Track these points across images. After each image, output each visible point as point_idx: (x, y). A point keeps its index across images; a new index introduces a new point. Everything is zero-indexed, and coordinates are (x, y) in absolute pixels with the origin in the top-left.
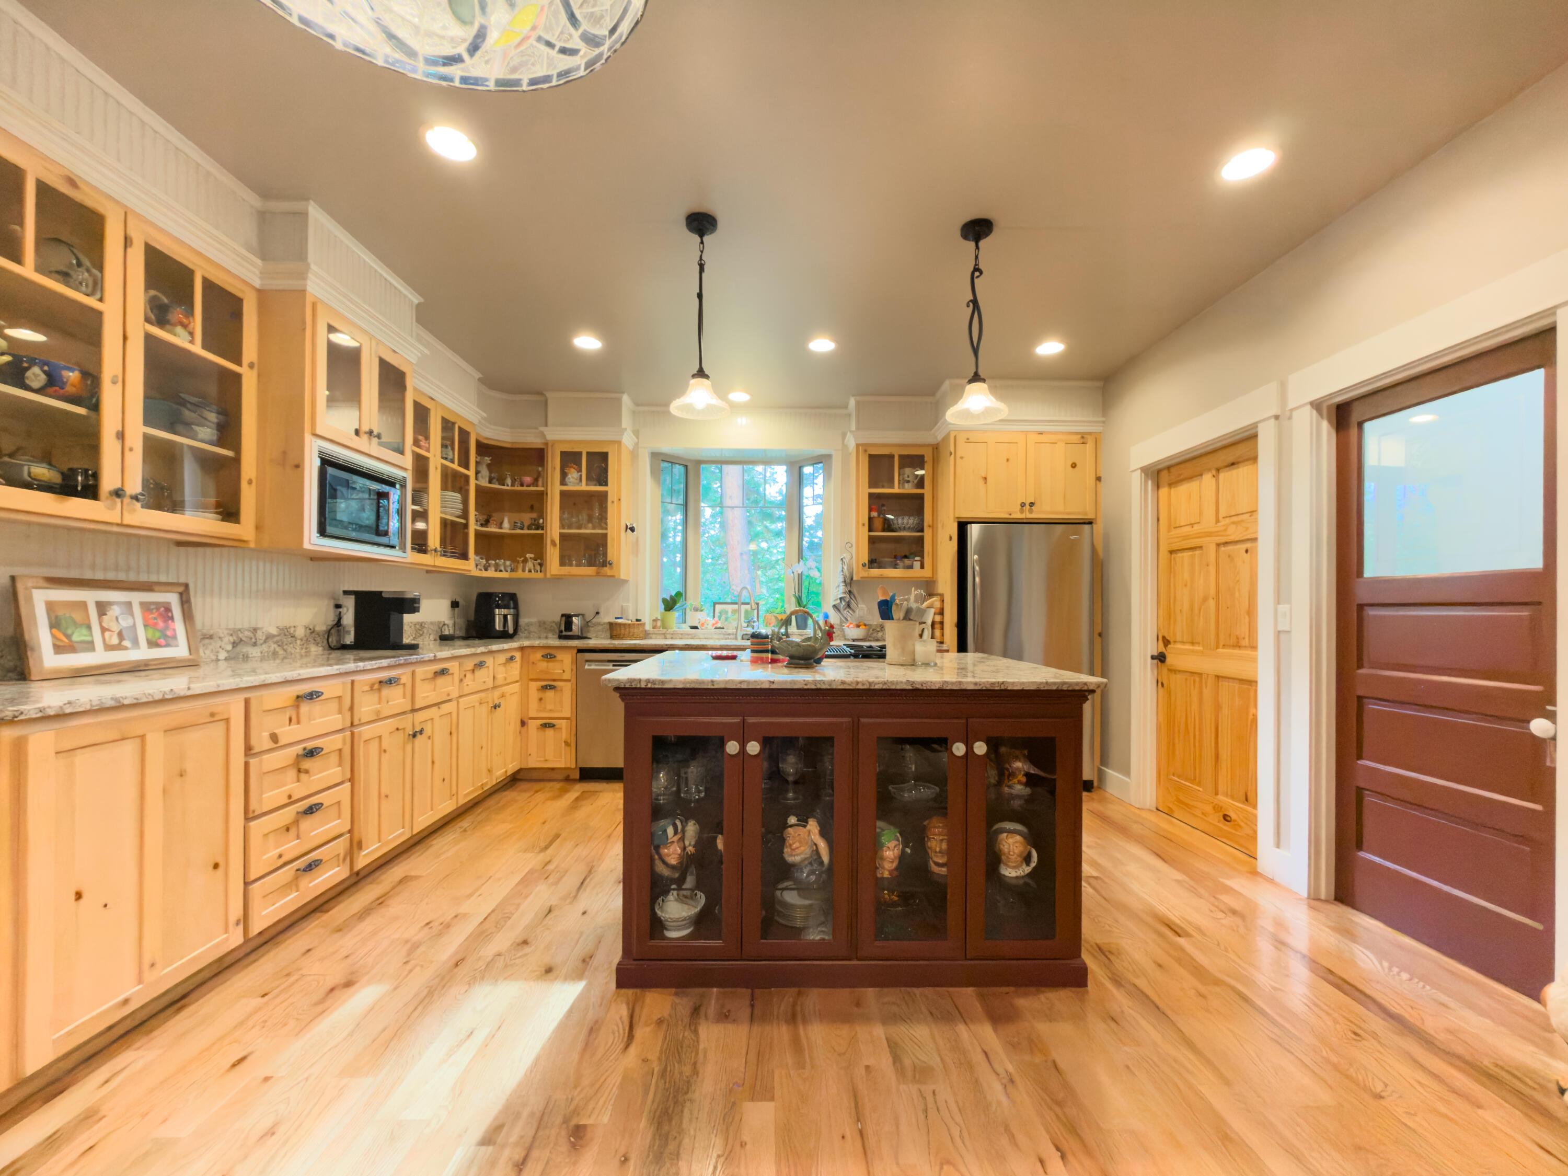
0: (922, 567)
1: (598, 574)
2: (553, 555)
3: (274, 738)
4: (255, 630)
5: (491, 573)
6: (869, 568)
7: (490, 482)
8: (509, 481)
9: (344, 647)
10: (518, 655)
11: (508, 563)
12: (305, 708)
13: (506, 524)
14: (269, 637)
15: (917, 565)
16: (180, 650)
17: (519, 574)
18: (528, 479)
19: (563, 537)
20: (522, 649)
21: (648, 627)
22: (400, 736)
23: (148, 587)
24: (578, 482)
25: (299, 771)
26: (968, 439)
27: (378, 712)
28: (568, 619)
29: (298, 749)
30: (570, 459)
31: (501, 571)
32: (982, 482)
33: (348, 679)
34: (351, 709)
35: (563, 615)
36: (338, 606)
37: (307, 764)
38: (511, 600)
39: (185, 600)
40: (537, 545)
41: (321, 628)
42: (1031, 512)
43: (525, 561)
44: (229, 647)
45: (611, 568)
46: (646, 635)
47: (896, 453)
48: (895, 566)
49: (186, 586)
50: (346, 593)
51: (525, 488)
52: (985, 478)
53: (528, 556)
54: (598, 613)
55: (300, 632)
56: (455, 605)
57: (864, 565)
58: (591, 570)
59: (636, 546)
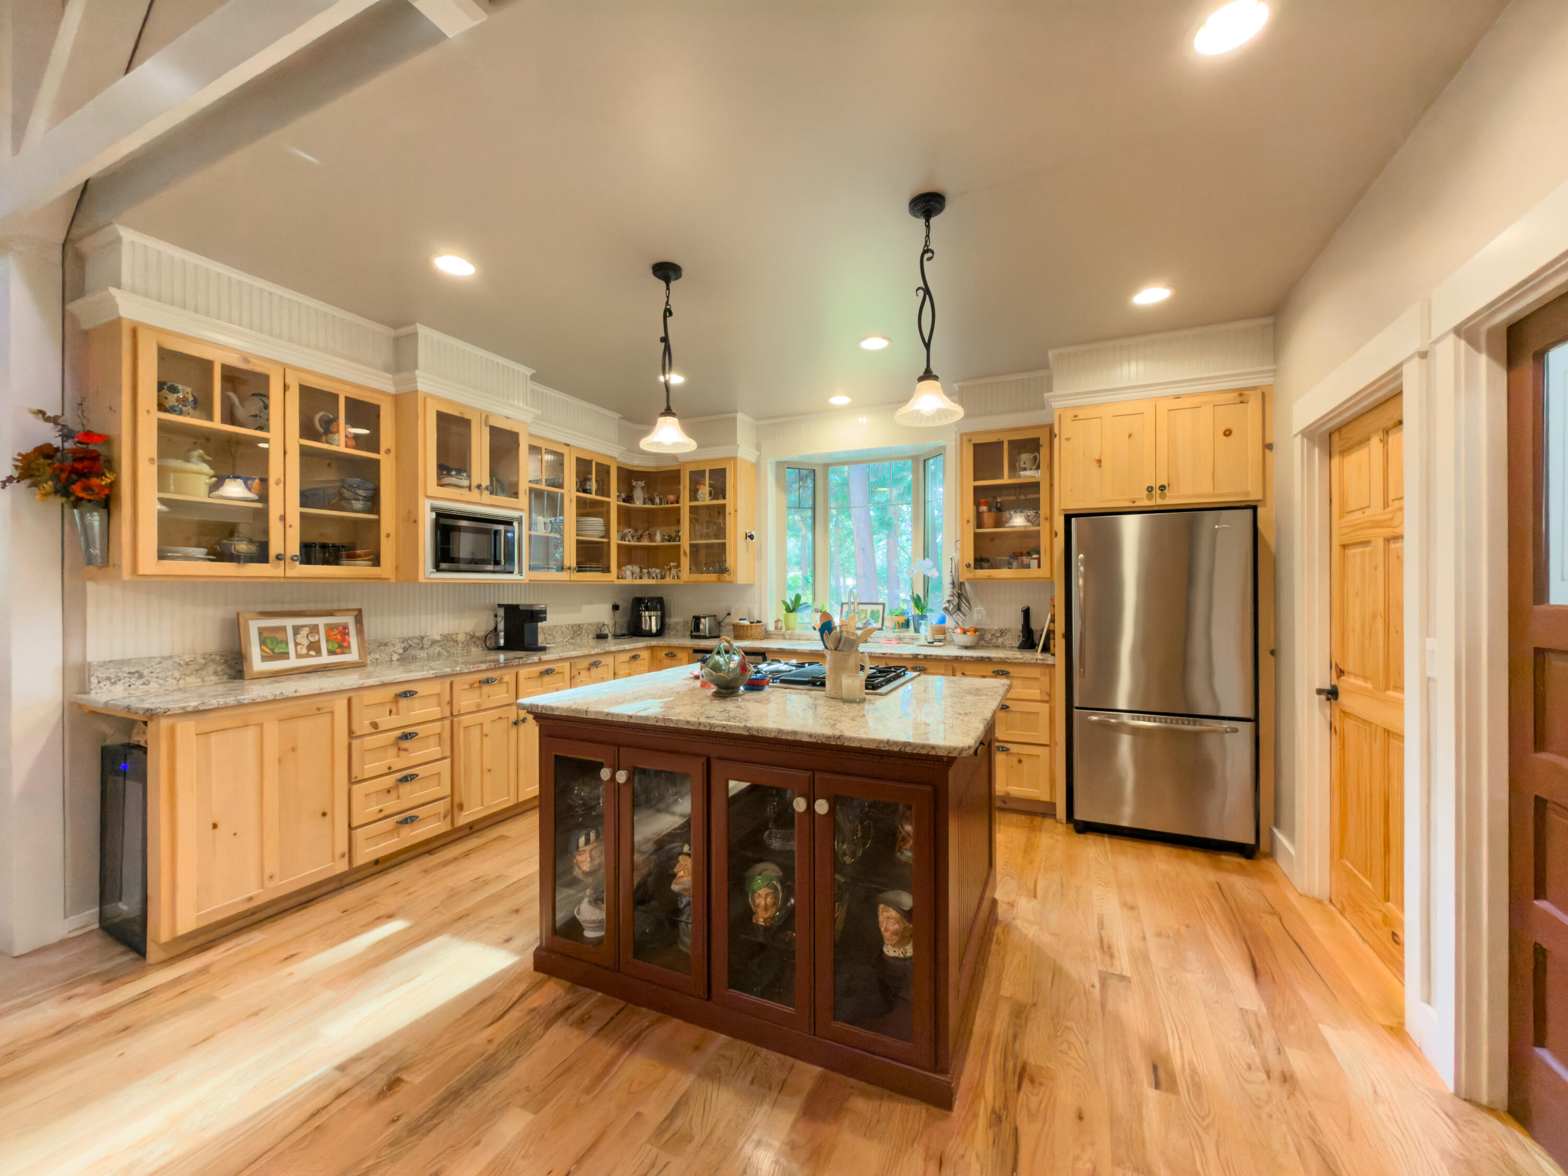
0: (1039, 567)
1: (719, 579)
2: (685, 562)
3: (375, 725)
4: (422, 638)
5: (646, 581)
6: (975, 568)
7: (644, 503)
8: (657, 500)
9: (499, 648)
11: (658, 571)
12: (403, 703)
13: (658, 537)
14: (434, 642)
15: (1034, 563)
16: (353, 656)
17: (668, 580)
18: (671, 497)
19: (691, 546)
21: (771, 628)
22: (504, 724)
23: (330, 613)
24: (705, 498)
25: (399, 749)
26: (1076, 416)
27: (479, 705)
28: (697, 619)
29: (398, 733)
30: (697, 478)
31: (653, 578)
32: (1096, 465)
33: (448, 681)
34: (451, 703)
35: (694, 617)
36: (496, 616)
37: (405, 744)
38: (658, 604)
39: (359, 620)
40: (675, 553)
41: (481, 633)
42: (1163, 496)
43: (670, 569)
44: (401, 651)
45: (729, 574)
46: (767, 635)
47: (1005, 439)
48: (1009, 565)
49: (360, 611)
50: (500, 606)
51: (669, 505)
52: (1099, 461)
53: (672, 564)
54: (729, 614)
55: (461, 638)
56: (616, 608)
57: (968, 566)
58: (713, 577)
59: (759, 554)
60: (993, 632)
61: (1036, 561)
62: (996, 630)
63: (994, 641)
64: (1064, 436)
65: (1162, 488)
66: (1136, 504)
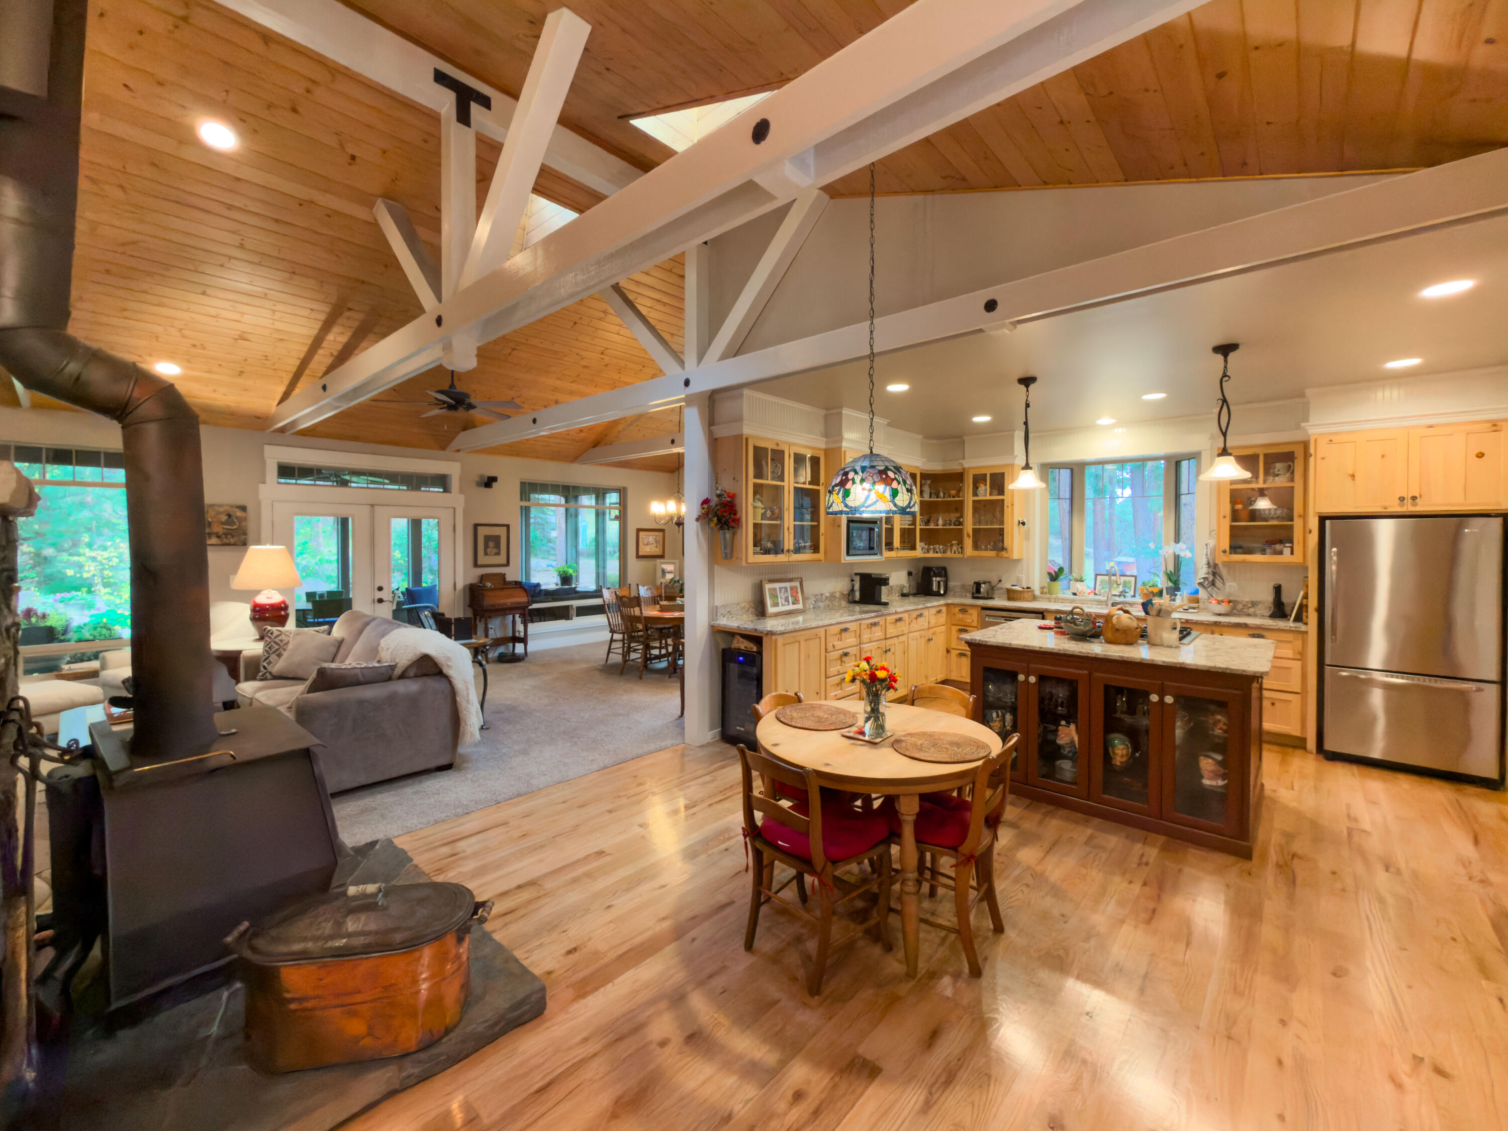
0: (1292, 553)
1: (997, 556)
2: (968, 543)
3: (834, 646)
4: (822, 595)
5: (931, 555)
6: (1231, 553)
7: (930, 497)
8: (941, 494)
9: (855, 602)
10: (944, 609)
11: (941, 547)
12: (843, 634)
13: (940, 522)
14: (827, 598)
15: (1287, 551)
16: (800, 606)
17: (949, 554)
18: (953, 492)
19: (974, 530)
20: (947, 605)
21: (1037, 592)
22: (879, 651)
23: (791, 580)
24: (985, 493)
25: (842, 661)
26: (1331, 441)
27: (870, 639)
28: (978, 585)
29: (841, 652)
30: (979, 479)
31: (937, 552)
32: (1350, 479)
33: (859, 622)
34: (860, 636)
35: (975, 583)
36: (852, 581)
37: (844, 659)
38: (943, 572)
39: (801, 585)
40: (959, 536)
41: (846, 592)
42: (1415, 505)
43: (952, 545)
44: (813, 603)
45: (1007, 552)
46: (1034, 598)
47: (1261, 452)
49: (801, 578)
50: (856, 574)
51: (951, 499)
52: (1353, 476)
53: (954, 542)
54: (1000, 581)
55: (838, 595)
56: (910, 574)
57: (1224, 552)
58: (993, 553)
59: (1027, 537)
60: (1245, 603)
61: (1289, 549)
62: (1247, 602)
63: (1245, 610)
64: (1319, 456)
65: (1414, 498)
66: (1388, 510)
